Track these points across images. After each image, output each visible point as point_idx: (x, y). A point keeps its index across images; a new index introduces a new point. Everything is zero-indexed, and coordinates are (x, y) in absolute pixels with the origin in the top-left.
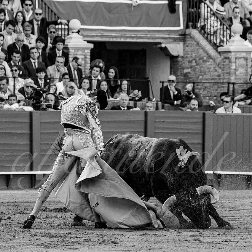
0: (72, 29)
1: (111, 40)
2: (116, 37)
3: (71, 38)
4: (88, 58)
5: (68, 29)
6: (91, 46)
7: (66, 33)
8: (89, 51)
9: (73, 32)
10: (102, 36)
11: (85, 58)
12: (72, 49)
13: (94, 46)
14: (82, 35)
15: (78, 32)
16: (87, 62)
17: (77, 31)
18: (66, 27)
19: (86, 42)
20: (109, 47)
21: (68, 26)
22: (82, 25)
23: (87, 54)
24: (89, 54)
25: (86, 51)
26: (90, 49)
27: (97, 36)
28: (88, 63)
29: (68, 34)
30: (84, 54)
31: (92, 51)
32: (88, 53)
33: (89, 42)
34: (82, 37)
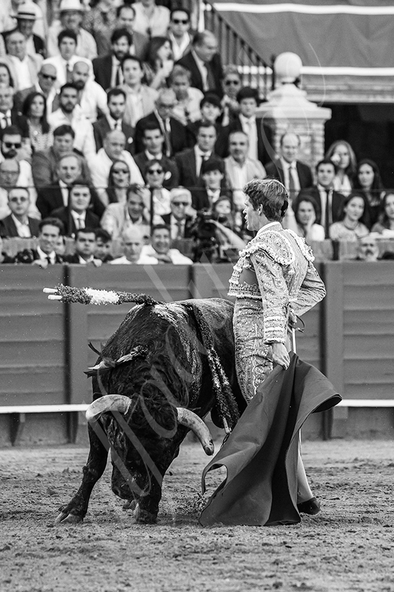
0: (281, 76)
1: (372, 99)
2: (382, 93)
3: (279, 96)
4: (319, 142)
5: (274, 77)
6: (327, 114)
7: (269, 84)
8: (321, 126)
9: (284, 83)
10: (350, 90)
11: (313, 141)
13: (333, 114)
14: (304, 89)
15: (296, 82)
16: (317, 151)
17: (292, 79)
18: (269, 71)
19: (314, 106)
20: (366, 116)
21: (273, 68)
22: (304, 64)
23: (317, 132)
24: (322, 133)
25: (315, 126)
26: (323, 121)
27: (339, 91)
28: (318, 154)
29: (273, 88)
30: (309, 132)
31: (328, 125)
32: (318, 129)
33: (325, 105)
34: (304, 93)
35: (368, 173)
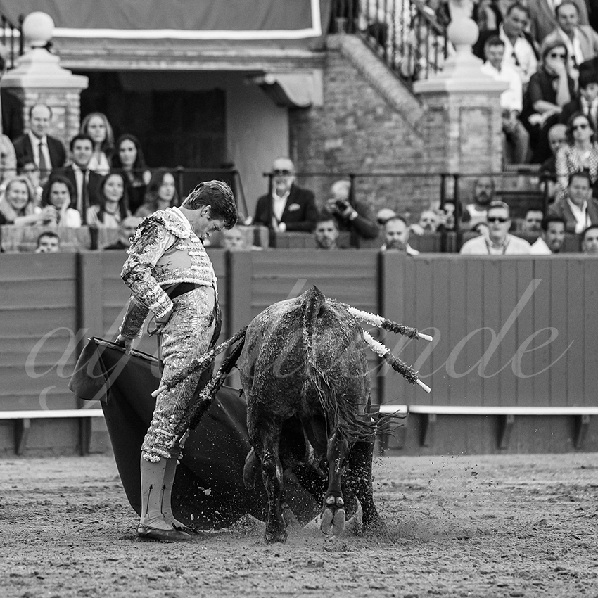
0: (30, 40)
1: (134, 66)
2: (146, 58)
3: (29, 62)
4: (74, 115)
5: (22, 40)
6: (83, 82)
7: (16, 49)
8: (77, 97)
9: (33, 47)
10: (110, 56)
11: (67, 113)
12: (33, 93)
13: (90, 83)
14: (57, 54)
15: (48, 46)
16: (72, 125)
17: (43, 43)
18: (16, 33)
19: (69, 73)
20: (127, 86)
21: (20, 30)
22: (56, 26)
23: (72, 104)
24: (77, 104)
25: (69, 96)
26: (79, 91)
27: (96, 56)
28: (74, 128)
29: (21, 53)
30: (63, 103)
31: (84, 95)
32: (73, 100)
33: (76, 72)
34: (56, 59)
35: (130, 149)
